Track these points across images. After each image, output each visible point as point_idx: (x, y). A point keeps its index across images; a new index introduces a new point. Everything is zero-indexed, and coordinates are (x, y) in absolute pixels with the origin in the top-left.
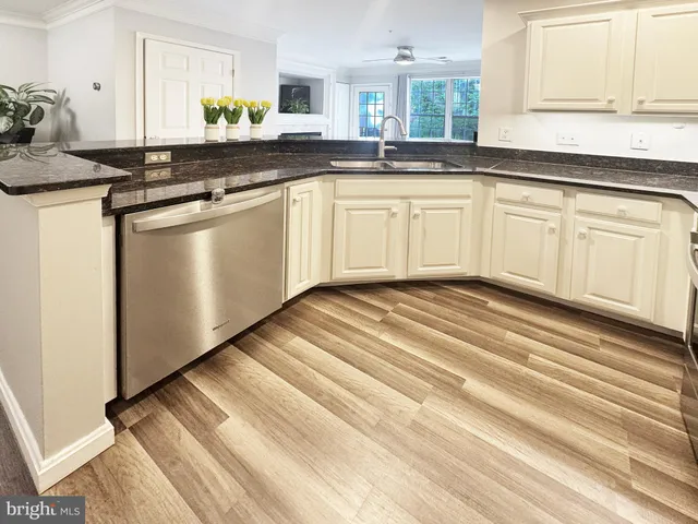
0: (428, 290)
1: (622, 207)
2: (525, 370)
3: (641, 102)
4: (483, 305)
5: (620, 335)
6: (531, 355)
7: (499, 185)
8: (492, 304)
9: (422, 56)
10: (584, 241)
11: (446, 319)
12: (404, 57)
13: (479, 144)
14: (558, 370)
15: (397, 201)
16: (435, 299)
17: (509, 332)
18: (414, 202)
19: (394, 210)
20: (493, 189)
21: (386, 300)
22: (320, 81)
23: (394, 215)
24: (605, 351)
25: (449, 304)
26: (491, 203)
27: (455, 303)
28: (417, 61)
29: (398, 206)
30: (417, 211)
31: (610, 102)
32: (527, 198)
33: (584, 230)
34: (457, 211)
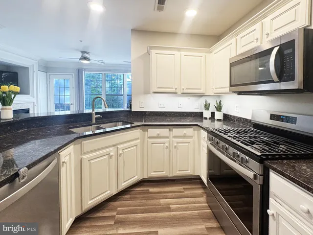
0: (126, 195)
1: (185, 132)
2: (172, 213)
3: (183, 89)
4: (148, 192)
5: (186, 184)
6: (171, 206)
7: (149, 130)
8: (151, 190)
9: (94, 59)
10: (176, 149)
11: (139, 206)
12: (86, 59)
13: (133, 110)
14: (179, 207)
15: (112, 148)
16: (130, 198)
17: (161, 200)
18: (120, 146)
19: (112, 154)
20: (146, 132)
21: (110, 210)
22: (26, 69)
23: (112, 156)
24: (186, 192)
25: (135, 198)
26: (146, 139)
27: (138, 196)
28: (92, 61)
29: (112, 151)
30: (121, 152)
31: (176, 89)
32: (158, 134)
33: (175, 144)
34: (135, 147)
